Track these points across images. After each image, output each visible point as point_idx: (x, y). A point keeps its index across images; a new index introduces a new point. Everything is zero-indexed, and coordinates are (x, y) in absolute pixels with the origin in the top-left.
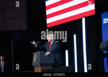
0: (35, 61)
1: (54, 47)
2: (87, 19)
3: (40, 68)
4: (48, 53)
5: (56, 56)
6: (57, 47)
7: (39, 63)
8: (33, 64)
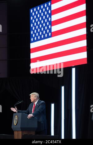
0: (15, 124)
1: (39, 108)
2: (78, 68)
3: (20, 132)
4: (30, 115)
5: (41, 120)
6: (42, 109)
7: (20, 127)
8: (12, 127)
